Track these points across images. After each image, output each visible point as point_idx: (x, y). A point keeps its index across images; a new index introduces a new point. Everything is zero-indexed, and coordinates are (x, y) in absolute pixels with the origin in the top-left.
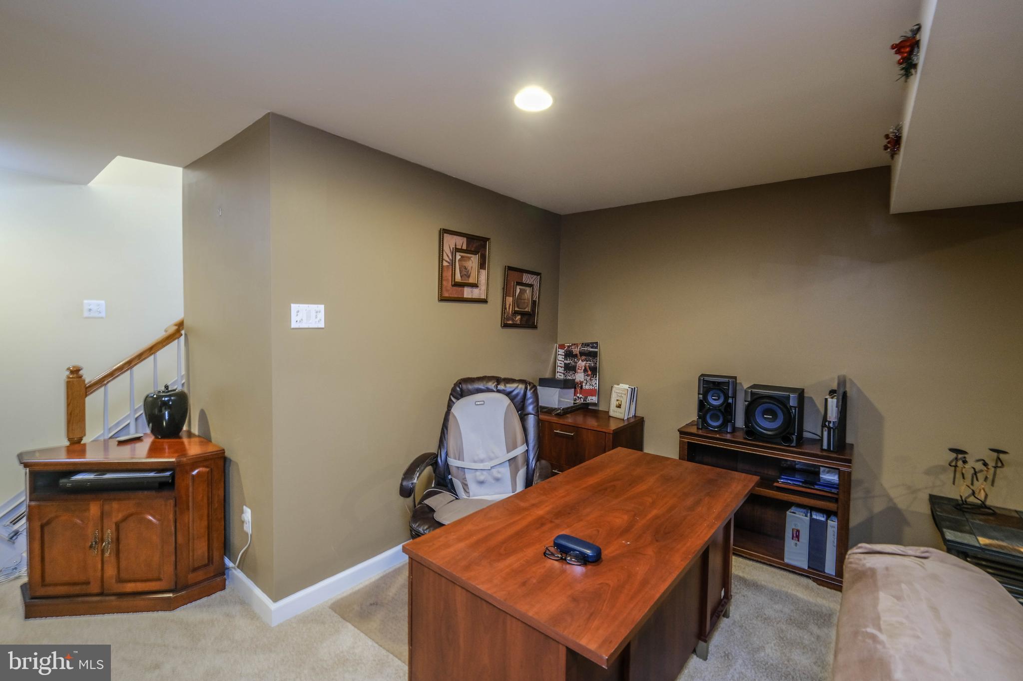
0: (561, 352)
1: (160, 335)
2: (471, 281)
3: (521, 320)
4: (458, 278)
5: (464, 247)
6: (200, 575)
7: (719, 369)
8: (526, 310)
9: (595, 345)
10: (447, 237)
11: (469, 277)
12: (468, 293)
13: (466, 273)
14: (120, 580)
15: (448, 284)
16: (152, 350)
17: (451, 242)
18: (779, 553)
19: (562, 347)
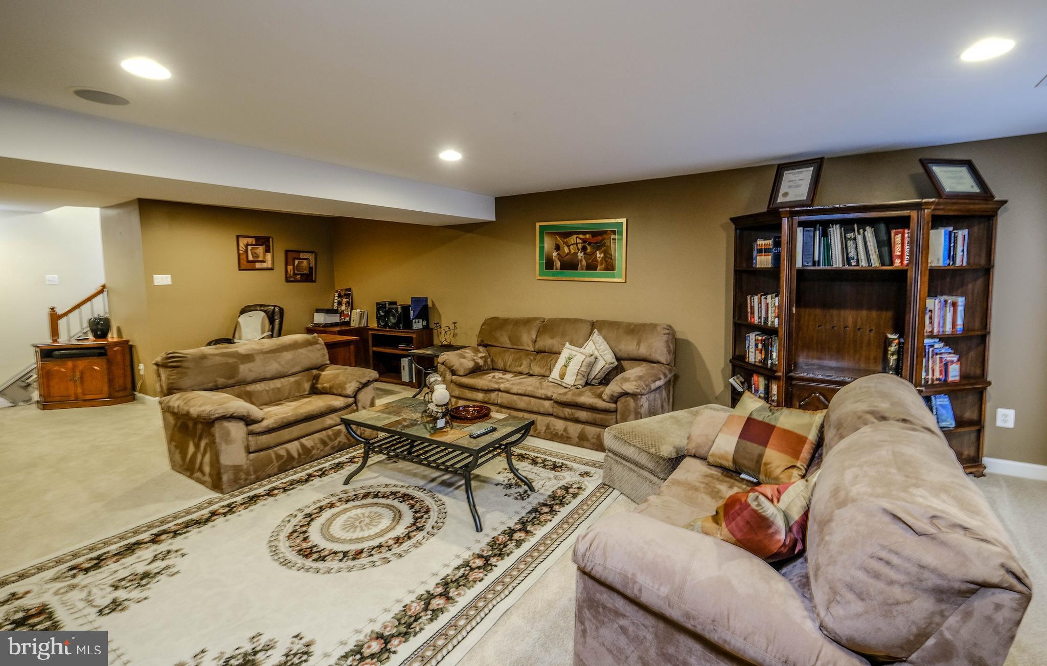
0: (336, 294)
1: (93, 291)
2: (260, 259)
3: (301, 278)
4: (250, 258)
5: (254, 243)
6: (121, 394)
7: (386, 298)
8: (305, 272)
9: (349, 290)
10: (241, 239)
11: (258, 257)
12: (258, 265)
13: (255, 255)
14: (84, 394)
15: (244, 262)
16: (89, 299)
17: (243, 242)
18: (400, 377)
19: (337, 292)
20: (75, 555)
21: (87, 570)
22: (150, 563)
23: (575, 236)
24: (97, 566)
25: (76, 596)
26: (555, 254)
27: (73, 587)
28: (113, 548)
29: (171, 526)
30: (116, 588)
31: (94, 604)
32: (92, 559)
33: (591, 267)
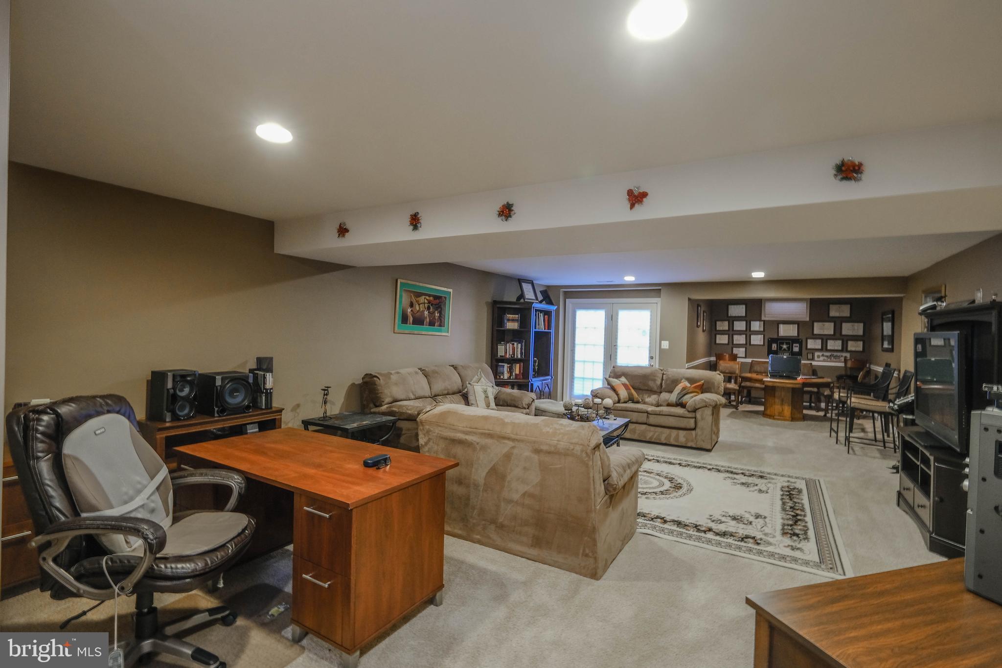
20: (750, 550)
21: (754, 538)
22: (727, 522)
23: (424, 297)
24: (747, 537)
25: (767, 530)
26: (409, 310)
27: (766, 534)
28: (730, 540)
29: (692, 532)
30: (751, 523)
31: (764, 522)
32: (746, 542)
33: (432, 324)
